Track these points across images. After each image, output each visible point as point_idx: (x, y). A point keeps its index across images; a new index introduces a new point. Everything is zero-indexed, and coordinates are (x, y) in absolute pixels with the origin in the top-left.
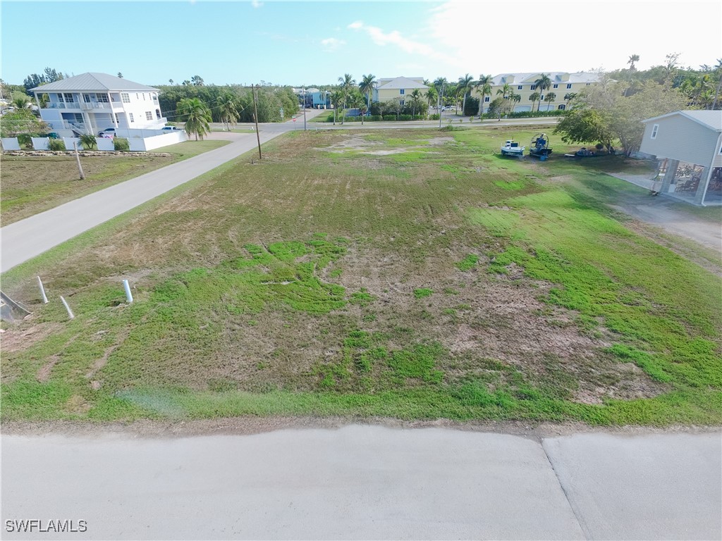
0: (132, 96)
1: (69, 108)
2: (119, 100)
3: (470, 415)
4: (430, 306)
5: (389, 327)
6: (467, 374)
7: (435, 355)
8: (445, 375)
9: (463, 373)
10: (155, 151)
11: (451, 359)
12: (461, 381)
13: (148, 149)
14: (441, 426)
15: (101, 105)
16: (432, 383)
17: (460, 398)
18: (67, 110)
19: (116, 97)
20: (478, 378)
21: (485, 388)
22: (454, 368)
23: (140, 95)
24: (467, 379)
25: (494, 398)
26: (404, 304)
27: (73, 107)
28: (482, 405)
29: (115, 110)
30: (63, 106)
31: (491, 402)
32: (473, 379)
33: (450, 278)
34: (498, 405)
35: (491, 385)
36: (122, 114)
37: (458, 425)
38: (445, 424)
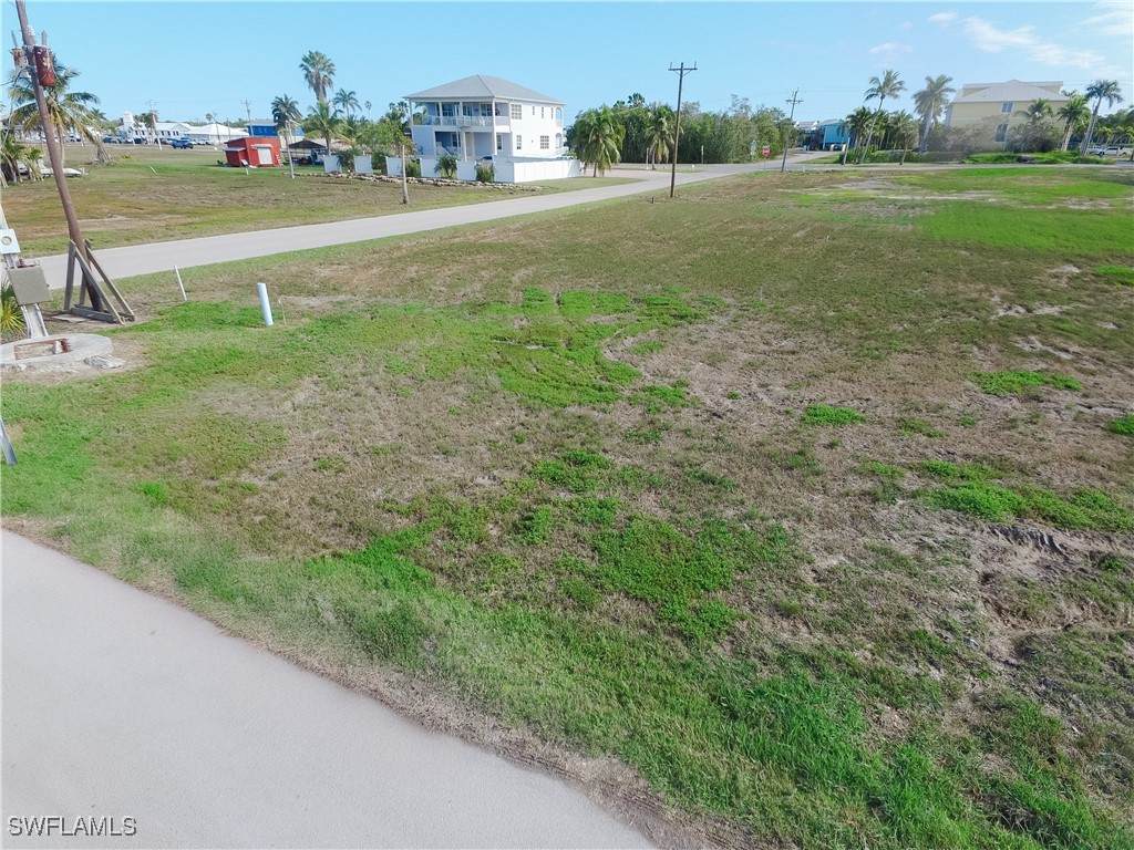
0: (526, 109)
1: (445, 124)
2: (507, 115)
3: (724, 793)
4: (832, 446)
5: (675, 464)
6: (821, 648)
7: (751, 558)
8: (742, 626)
9: (806, 640)
10: (523, 184)
11: (797, 585)
12: (782, 663)
13: (516, 181)
14: (587, 787)
15: (483, 120)
16: (680, 633)
17: (734, 716)
18: (443, 128)
19: (501, 110)
20: (855, 675)
21: (860, 718)
22: (787, 613)
23: (538, 109)
24: (807, 661)
25: (876, 768)
26: (756, 427)
27: (449, 123)
28: (800, 775)
29: (498, 129)
30: (438, 122)
31: (851, 779)
32: (831, 669)
33: (937, 400)
34: (874, 804)
35: (891, 717)
36: (508, 136)
37: (656, 812)
38: (608, 788)
